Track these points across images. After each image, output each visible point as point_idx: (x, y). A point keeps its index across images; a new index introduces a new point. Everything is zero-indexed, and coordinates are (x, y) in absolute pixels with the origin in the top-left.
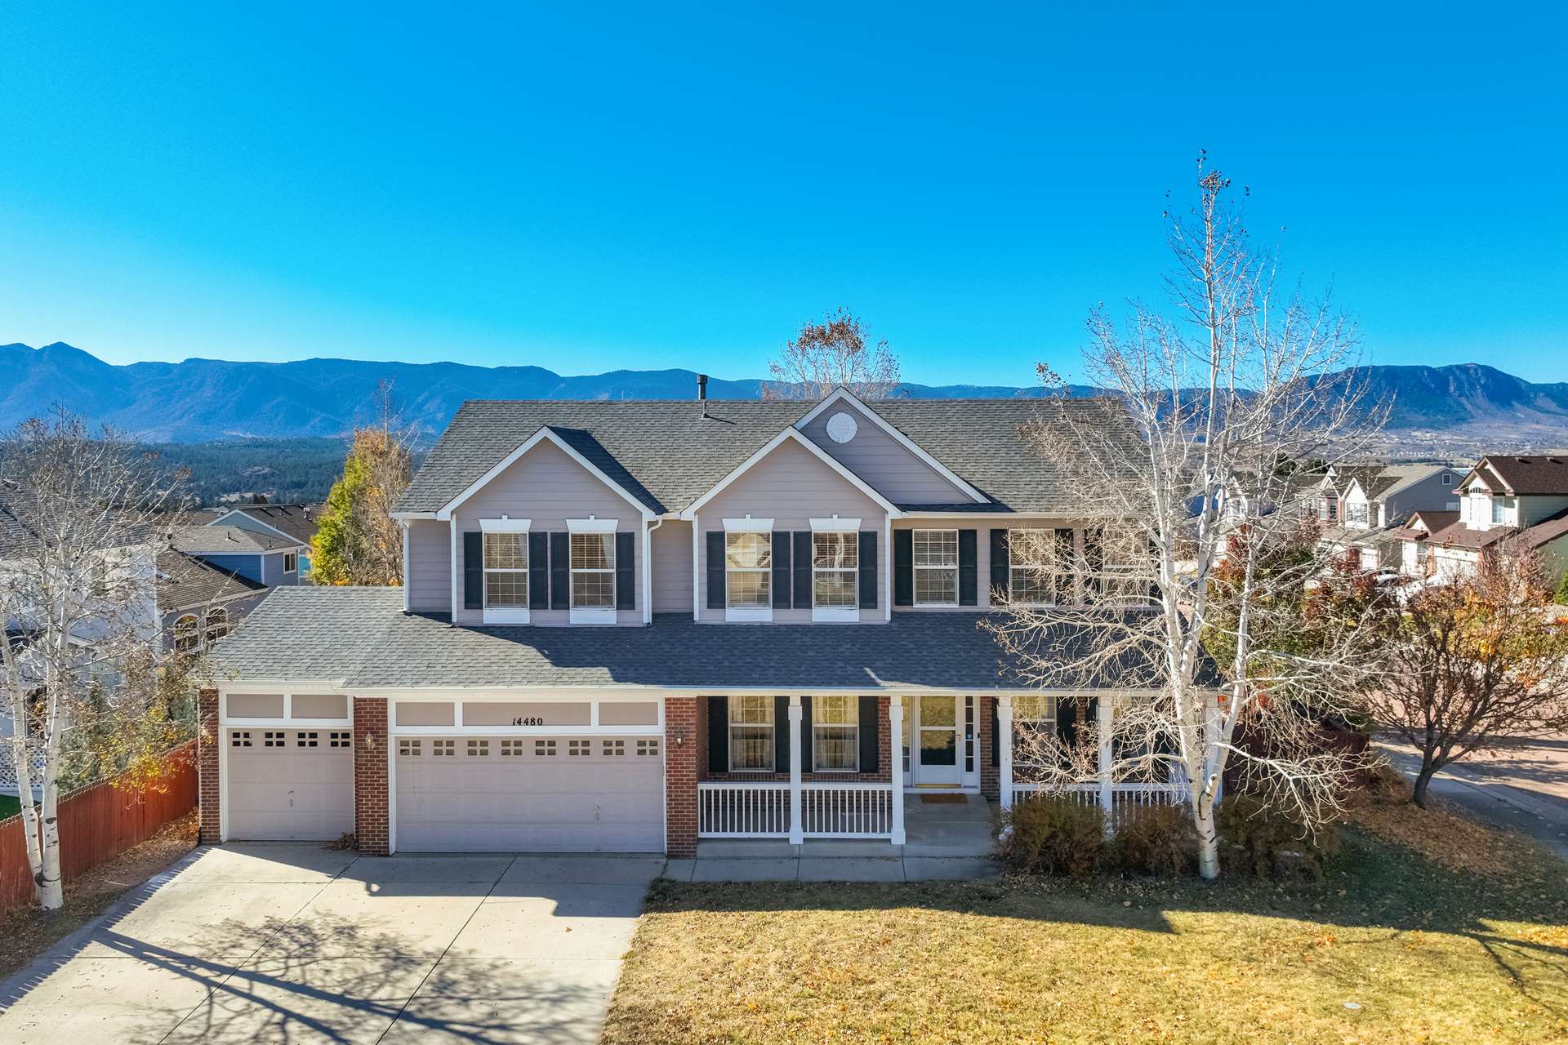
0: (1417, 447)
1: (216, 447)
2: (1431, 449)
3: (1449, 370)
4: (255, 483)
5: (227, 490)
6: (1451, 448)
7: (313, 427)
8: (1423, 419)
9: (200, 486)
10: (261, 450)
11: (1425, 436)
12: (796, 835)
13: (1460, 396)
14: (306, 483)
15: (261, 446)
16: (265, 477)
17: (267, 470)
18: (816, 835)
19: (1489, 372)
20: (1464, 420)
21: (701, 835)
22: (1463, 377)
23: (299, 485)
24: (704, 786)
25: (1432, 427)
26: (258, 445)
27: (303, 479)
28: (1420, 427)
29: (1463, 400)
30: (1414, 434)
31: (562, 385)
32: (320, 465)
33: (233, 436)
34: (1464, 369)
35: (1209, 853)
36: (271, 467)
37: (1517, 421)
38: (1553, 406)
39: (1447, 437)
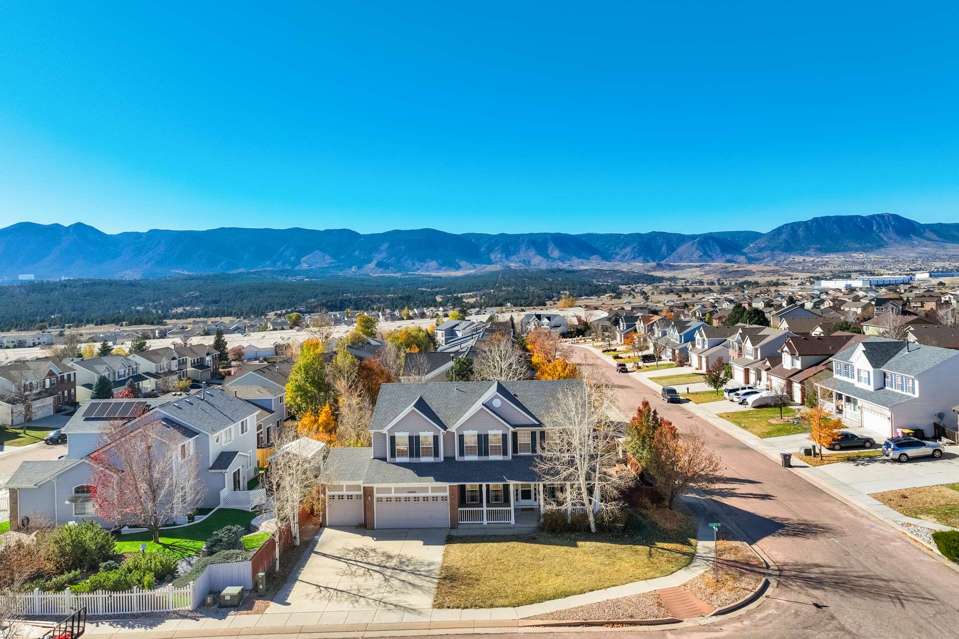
0: (854, 263)
1: (168, 280)
2: (863, 264)
3: (873, 217)
4: (191, 301)
5: (176, 306)
6: (874, 263)
7: (221, 267)
8: (858, 246)
9: (161, 304)
10: (193, 281)
11: (859, 256)
12: (485, 522)
13: (880, 232)
14: (220, 301)
15: (193, 279)
16: (196, 297)
17: (198, 294)
18: (490, 522)
19: (896, 218)
20: (882, 246)
21: (460, 522)
22: (881, 221)
23: (216, 302)
24: (460, 509)
25: (864, 251)
26: (190, 278)
27: (218, 298)
28: (856, 251)
29: (882, 235)
30: (853, 255)
31: (362, 239)
32: (228, 290)
33: (177, 273)
34: (881, 216)
35: (593, 526)
36: (200, 292)
37: (914, 246)
38: (935, 237)
39: (872, 256)
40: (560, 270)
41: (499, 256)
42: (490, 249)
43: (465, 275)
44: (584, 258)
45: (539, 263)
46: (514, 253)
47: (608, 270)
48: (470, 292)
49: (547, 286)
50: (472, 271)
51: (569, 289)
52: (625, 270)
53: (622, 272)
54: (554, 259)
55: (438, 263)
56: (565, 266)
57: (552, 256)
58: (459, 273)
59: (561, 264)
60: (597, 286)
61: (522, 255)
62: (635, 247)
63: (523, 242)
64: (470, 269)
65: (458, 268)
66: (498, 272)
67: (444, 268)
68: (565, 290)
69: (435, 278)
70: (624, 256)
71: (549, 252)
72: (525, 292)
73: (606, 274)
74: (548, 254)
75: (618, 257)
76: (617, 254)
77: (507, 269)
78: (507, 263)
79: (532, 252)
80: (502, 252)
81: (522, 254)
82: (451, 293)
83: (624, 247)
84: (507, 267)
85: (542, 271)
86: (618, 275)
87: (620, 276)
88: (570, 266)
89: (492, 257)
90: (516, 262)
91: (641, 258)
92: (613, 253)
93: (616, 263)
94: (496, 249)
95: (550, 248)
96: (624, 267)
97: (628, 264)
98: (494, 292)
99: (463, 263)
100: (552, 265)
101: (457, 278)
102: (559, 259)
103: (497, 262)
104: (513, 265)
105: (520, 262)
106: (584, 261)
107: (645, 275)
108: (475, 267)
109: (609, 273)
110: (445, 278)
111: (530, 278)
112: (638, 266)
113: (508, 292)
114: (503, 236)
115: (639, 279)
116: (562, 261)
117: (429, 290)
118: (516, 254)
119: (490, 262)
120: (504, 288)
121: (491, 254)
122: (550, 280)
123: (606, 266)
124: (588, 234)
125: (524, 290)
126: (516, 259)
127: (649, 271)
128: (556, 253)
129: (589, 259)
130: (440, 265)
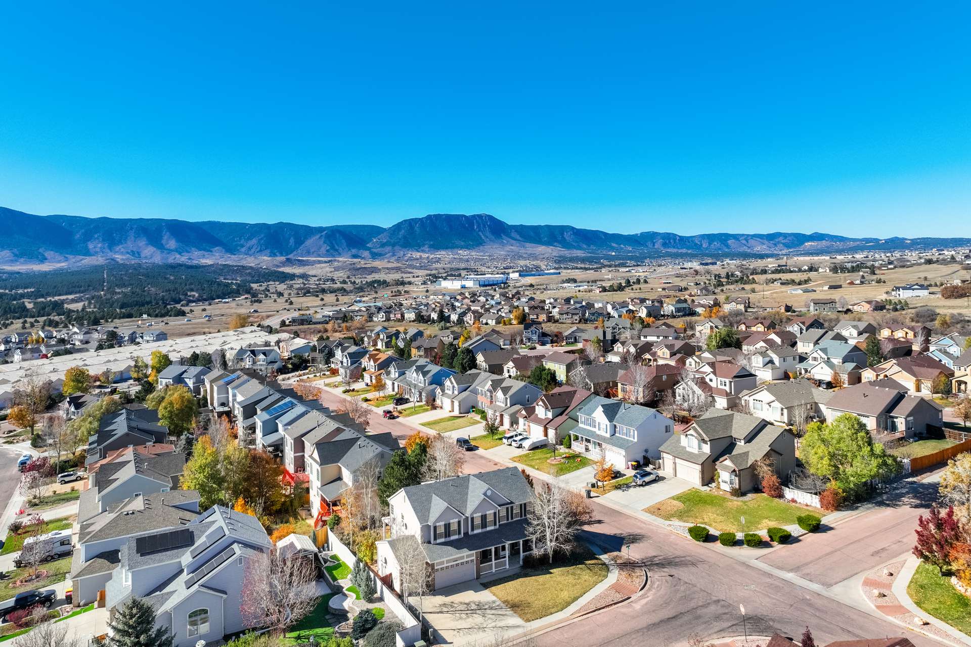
0: (461, 260)
2: (468, 261)
3: (474, 216)
6: (476, 260)
8: (463, 243)
11: (463, 253)
13: (479, 231)
19: (491, 218)
20: (481, 244)
22: (480, 221)
25: (467, 248)
28: (461, 248)
29: (480, 233)
30: (459, 252)
34: (480, 216)
37: (503, 245)
38: (518, 237)
39: (474, 254)
40: (181, 265)
41: (100, 245)
42: (88, 237)
43: (55, 270)
44: (205, 250)
45: (151, 256)
46: (120, 242)
47: (236, 266)
48: (70, 293)
50: (63, 265)
51: (197, 291)
52: (252, 265)
53: (251, 268)
54: (170, 251)
55: (13, 253)
56: (183, 259)
57: (167, 246)
58: (45, 267)
59: (178, 256)
60: (227, 285)
61: (130, 245)
62: (262, 239)
63: (132, 229)
64: (59, 262)
65: (43, 259)
66: (102, 266)
67: (22, 260)
68: (192, 290)
69: (11, 273)
70: (250, 249)
71: (164, 242)
73: (234, 270)
74: (162, 244)
75: (243, 250)
76: (243, 246)
77: (113, 262)
78: (111, 255)
79: (142, 242)
80: (103, 240)
81: (129, 243)
82: (42, 296)
83: (249, 239)
84: (112, 259)
85: (159, 266)
86: (248, 271)
87: (249, 273)
88: (190, 259)
89: (91, 246)
90: (122, 253)
91: (268, 251)
92: (237, 245)
93: (241, 256)
94: (96, 236)
95: (165, 238)
96: (250, 262)
97: (255, 258)
98: (105, 295)
99: (49, 254)
100: (167, 258)
101: (45, 274)
102: (176, 250)
103: (96, 253)
104: (119, 257)
105: (128, 253)
106: (206, 253)
107: (276, 272)
108: (66, 259)
109: (237, 269)
110: (27, 274)
111: (147, 276)
112: (265, 261)
113: (125, 294)
114: (105, 220)
115: (269, 276)
116: (180, 253)
117: (7, 291)
118: (122, 243)
119: (87, 253)
120: (118, 290)
121: (89, 243)
122: (172, 278)
123: (231, 260)
124: (209, 222)
126: (122, 250)
127: (278, 266)
128: (172, 244)
129: (211, 251)
130: (16, 255)
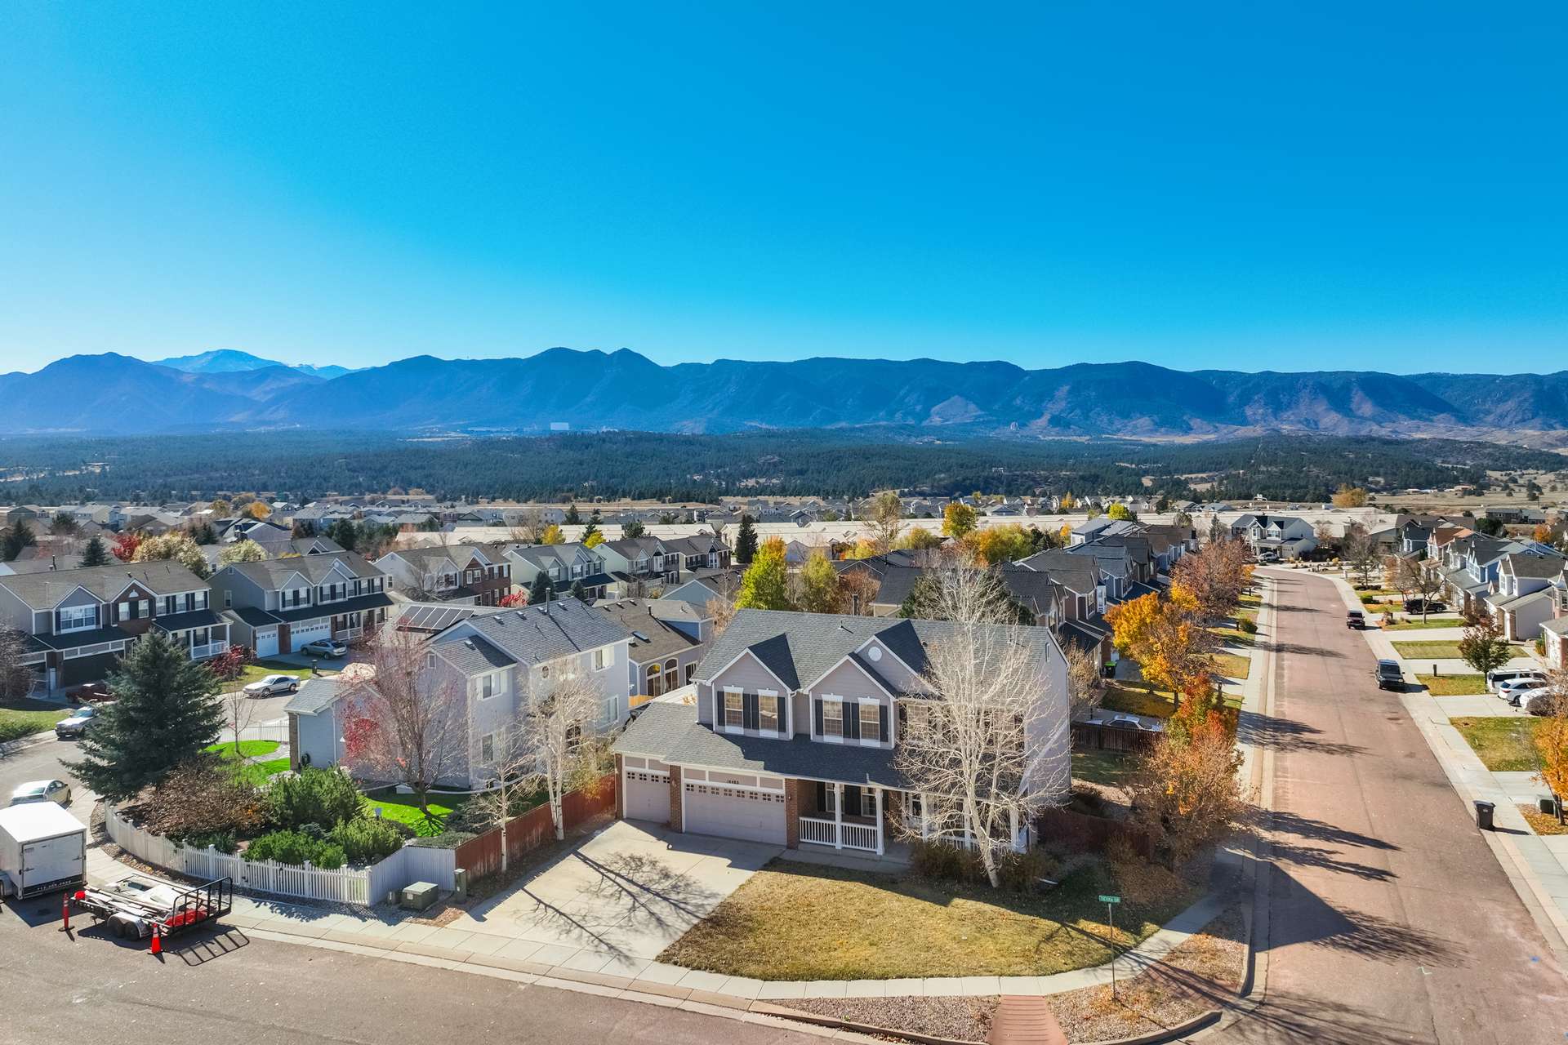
1: (738, 437)
4: (767, 470)
5: (747, 476)
7: (814, 418)
9: (725, 472)
10: (773, 440)
14: (808, 470)
15: (773, 436)
16: (775, 464)
17: (776, 459)
23: (801, 472)
26: (770, 435)
27: (805, 467)
31: (1027, 378)
32: (819, 454)
33: (751, 427)
36: (780, 455)
40: (1373, 439)
41: (1261, 411)
42: (1245, 399)
43: (1199, 444)
44: (1420, 418)
45: (1334, 425)
46: (1289, 406)
47: (1467, 442)
48: (1204, 472)
49: (1343, 467)
50: (1212, 437)
51: (1385, 475)
52: (1504, 443)
53: (1495, 446)
54: (1363, 419)
55: (1153, 420)
56: (1384, 431)
57: (1360, 413)
58: (1189, 440)
59: (1375, 427)
60: (1441, 471)
61: (1303, 410)
62: (1525, 400)
63: (1305, 387)
64: (1208, 432)
65: (1188, 430)
66: (1255, 439)
67: (1163, 430)
68: (1378, 475)
69: (1147, 446)
70: (1502, 417)
71: (1353, 406)
72: (1302, 475)
73: (1461, 449)
74: (1351, 410)
75: (1490, 418)
76: (1488, 412)
77: (1274, 433)
78: (1274, 424)
79: (1321, 407)
80: (1266, 404)
81: (1302, 408)
82: (1169, 473)
83: (1500, 401)
84: (1273, 430)
85: (1338, 439)
86: (1486, 451)
87: (1490, 455)
88: (1394, 432)
89: (1249, 412)
90: (1292, 423)
91: (1538, 421)
92: (1478, 411)
93: (1485, 429)
94: (1256, 398)
95: (1356, 399)
96: (1501, 438)
97: (1510, 431)
98: (1244, 474)
99: (1195, 423)
100: (1359, 430)
101: (1184, 447)
102: (1373, 419)
103: (1257, 421)
104: (1286, 428)
105: (1300, 422)
106: (1421, 424)
107: (1541, 454)
108: (1216, 429)
109: (1468, 448)
110: (1164, 447)
111: (1314, 452)
112: (1530, 436)
113: (1270, 475)
114: (1271, 378)
115: (1528, 460)
116: (1379, 424)
117: (1134, 466)
118: (1291, 408)
119: (1244, 422)
120: (1263, 468)
121: (1247, 408)
122: (1351, 456)
123: (1464, 434)
124: (1430, 375)
125: (1301, 472)
126: (1292, 418)
127: (1551, 445)
128: (1367, 408)
129: (1432, 421)
130: (1156, 424)
